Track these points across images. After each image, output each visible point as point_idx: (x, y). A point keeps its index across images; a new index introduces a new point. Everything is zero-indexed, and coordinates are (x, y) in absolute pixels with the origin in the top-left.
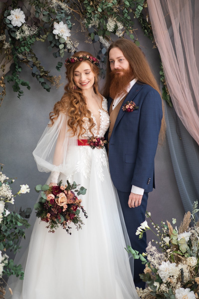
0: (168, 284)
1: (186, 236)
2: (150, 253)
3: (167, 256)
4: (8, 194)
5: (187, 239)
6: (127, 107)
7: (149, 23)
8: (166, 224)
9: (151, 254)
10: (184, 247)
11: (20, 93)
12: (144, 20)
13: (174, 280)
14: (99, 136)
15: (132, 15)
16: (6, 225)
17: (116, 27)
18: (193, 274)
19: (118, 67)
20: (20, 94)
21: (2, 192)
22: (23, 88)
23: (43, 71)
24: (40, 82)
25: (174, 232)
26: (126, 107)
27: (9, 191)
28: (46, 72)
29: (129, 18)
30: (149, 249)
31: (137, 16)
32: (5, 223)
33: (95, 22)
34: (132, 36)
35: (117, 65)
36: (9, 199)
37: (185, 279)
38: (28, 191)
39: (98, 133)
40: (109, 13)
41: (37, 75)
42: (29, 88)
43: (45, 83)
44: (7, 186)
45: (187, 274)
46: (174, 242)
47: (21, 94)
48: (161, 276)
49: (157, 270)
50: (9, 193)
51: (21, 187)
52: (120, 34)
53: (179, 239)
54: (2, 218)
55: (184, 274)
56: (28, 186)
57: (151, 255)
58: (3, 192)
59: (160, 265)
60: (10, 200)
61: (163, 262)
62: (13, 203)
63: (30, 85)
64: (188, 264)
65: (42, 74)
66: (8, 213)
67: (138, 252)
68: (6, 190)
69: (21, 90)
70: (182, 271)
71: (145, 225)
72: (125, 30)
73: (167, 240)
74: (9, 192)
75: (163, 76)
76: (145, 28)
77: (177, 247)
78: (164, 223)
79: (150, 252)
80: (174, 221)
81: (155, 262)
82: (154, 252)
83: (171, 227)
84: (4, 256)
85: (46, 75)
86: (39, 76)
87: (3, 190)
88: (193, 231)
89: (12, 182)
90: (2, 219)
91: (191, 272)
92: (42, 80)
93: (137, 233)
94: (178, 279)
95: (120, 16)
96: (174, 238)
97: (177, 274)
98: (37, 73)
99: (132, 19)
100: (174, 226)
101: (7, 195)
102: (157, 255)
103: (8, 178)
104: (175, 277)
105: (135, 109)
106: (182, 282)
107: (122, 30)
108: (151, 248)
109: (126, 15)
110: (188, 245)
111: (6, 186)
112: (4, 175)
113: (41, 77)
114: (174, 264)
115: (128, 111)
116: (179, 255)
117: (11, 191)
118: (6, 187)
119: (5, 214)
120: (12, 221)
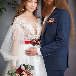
11: (2, 13)
20: (1, 14)
23: (14, 1)
24: (12, 7)
26: (49, 21)
28: (15, 2)
41: (11, 4)
42: (6, 10)
43: (15, 8)
47: (2, 14)
63: (6, 9)
65: (13, 3)
69: (2, 11)
85: (16, 3)
86: (12, 4)
92: (14, 6)
98: (11, 3)
113: (13, 4)
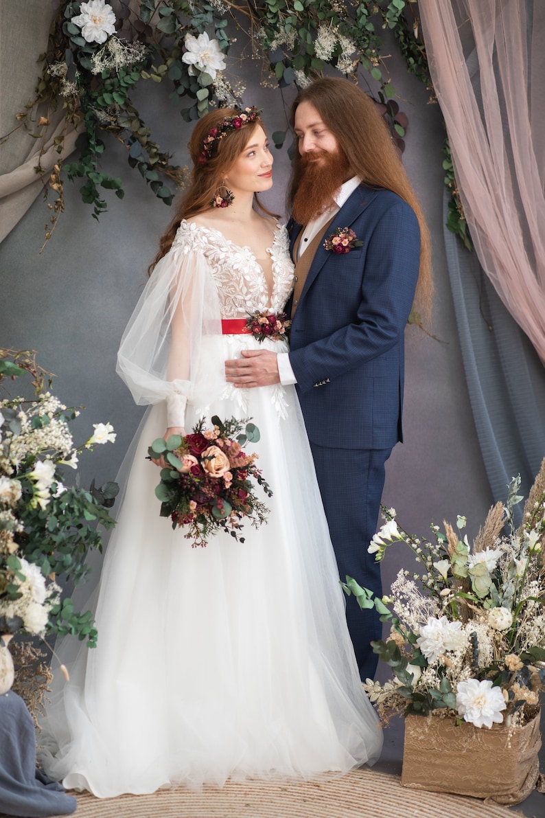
0: (441, 670)
1: (488, 559)
2: (401, 597)
3: (440, 606)
4: (63, 442)
5: (492, 566)
6: (336, 241)
7: (420, 42)
8: (443, 530)
9: (403, 598)
10: (483, 585)
11: (100, 206)
12: (408, 34)
13: (455, 662)
14: (272, 311)
15: (379, 20)
16: (57, 515)
17: (338, 50)
18: (503, 648)
19: (312, 147)
20: (98, 209)
21: (49, 437)
22: (106, 195)
23: (156, 154)
24: (148, 180)
25: (461, 547)
26: (333, 241)
27: (67, 436)
28: (162, 157)
29: (370, 28)
30: (398, 587)
31: (390, 23)
32: (55, 510)
33: (286, 35)
34: (376, 74)
35: (309, 143)
36: (65, 454)
37: (481, 659)
38: (112, 438)
39: (270, 305)
40: (320, 16)
41: (142, 164)
42: (120, 194)
43: (161, 184)
44: (62, 423)
45: (485, 647)
46: (459, 572)
47: (102, 209)
48: (426, 651)
49: (414, 638)
50: (67, 442)
51: (94, 429)
52: (346, 66)
53: (471, 566)
54: (48, 499)
55: (480, 647)
56: (111, 428)
57: (404, 601)
58: (53, 438)
59: (423, 624)
60: (68, 458)
61: (432, 619)
62: (75, 467)
63: (123, 187)
64: (490, 622)
65: (152, 162)
66: (61, 489)
67: (371, 593)
68: (60, 433)
69: (101, 198)
70: (474, 640)
71: (390, 530)
72: (357, 58)
73: (442, 567)
74: (67, 439)
75: (450, 172)
76: (411, 54)
77: (467, 584)
78: (437, 528)
79: (402, 594)
80: (461, 522)
81: (412, 619)
82: (410, 594)
83: (452, 535)
84: (51, 588)
85: (164, 163)
86: (145, 167)
87: (53, 433)
88: (505, 546)
89: (74, 415)
90: (48, 501)
91: (496, 643)
92: (154, 176)
93: (371, 550)
94: (464, 659)
95: (348, 24)
96: (460, 563)
97: (462, 646)
98: (141, 159)
99: (378, 31)
100: (460, 533)
101: (62, 445)
102: (419, 602)
103: (64, 407)
104: (458, 654)
105: (353, 246)
106: (473, 665)
107: (353, 57)
108: (403, 584)
109: (363, 20)
110: (493, 581)
111: (59, 423)
112: (55, 399)
113: (151, 168)
114: (458, 624)
115: (337, 252)
116: (470, 601)
117: (71, 436)
118: (59, 428)
119: (57, 492)
120: (70, 510)
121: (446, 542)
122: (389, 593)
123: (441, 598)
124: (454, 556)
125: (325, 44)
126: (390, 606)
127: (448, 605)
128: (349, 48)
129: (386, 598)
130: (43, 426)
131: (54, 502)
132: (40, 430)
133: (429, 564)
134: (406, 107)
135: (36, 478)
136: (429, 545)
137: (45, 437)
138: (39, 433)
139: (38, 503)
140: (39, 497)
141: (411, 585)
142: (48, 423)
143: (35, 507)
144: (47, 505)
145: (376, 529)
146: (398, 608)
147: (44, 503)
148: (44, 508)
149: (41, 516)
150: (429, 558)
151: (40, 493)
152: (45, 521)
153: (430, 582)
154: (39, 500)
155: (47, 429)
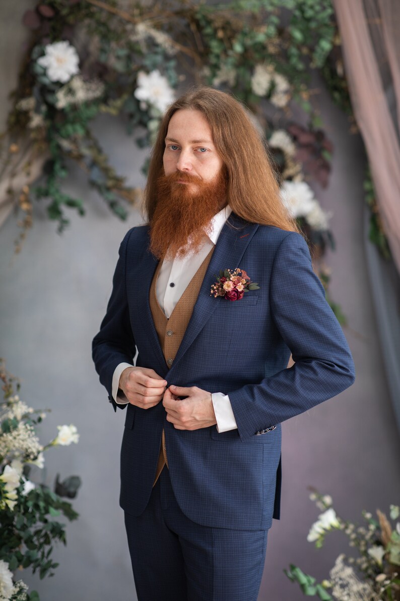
2: (340, 582)
3: (376, 591)
4: (30, 445)
7: (344, 78)
8: (375, 518)
9: (342, 583)
11: (63, 222)
12: (333, 72)
15: (307, 59)
16: (24, 514)
17: (272, 87)
21: (17, 441)
25: (394, 535)
27: (34, 439)
28: (118, 179)
29: (301, 66)
30: (337, 573)
31: (318, 62)
32: (22, 511)
33: (227, 73)
34: (306, 106)
36: (32, 457)
38: (75, 439)
40: (257, 56)
41: (100, 186)
42: (82, 213)
44: (29, 428)
46: (394, 559)
47: (65, 226)
50: (33, 444)
51: (58, 431)
52: (280, 100)
54: (16, 500)
56: (74, 429)
57: (343, 586)
58: (21, 442)
60: (35, 458)
62: (41, 466)
63: (84, 207)
65: (109, 184)
66: (29, 487)
67: (313, 580)
68: (27, 436)
69: (65, 216)
71: (329, 519)
72: (293, 93)
73: (377, 553)
74: (33, 442)
75: (372, 192)
76: (336, 88)
78: (369, 515)
79: (341, 579)
80: (395, 513)
82: (348, 579)
83: (386, 524)
84: (18, 585)
86: (104, 188)
87: (21, 437)
89: (40, 420)
90: (16, 503)
92: (112, 196)
93: (312, 537)
95: (282, 63)
96: (395, 552)
98: (99, 182)
99: (307, 70)
100: (393, 522)
101: (30, 448)
102: (357, 587)
103: (31, 410)
107: (286, 92)
108: (341, 570)
109: (294, 60)
111: (26, 428)
112: (22, 404)
113: (108, 189)
117: (38, 439)
118: (26, 432)
119: (23, 489)
120: (36, 506)
121: (378, 528)
122: (328, 578)
123: (376, 583)
124: (389, 545)
125: (261, 81)
126: (329, 590)
127: (385, 592)
128: (282, 84)
129: (326, 583)
130: (11, 430)
131: (22, 501)
132: (8, 434)
133: (363, 548)
134: (332, 135)
135: (4, 481)
136: (362, 530)
137: (13, 440)
138: (8, 437)
139: (7, 505)
140: (7, 498)
141: (349, 571)
142: (15, 427)
143: (3, 508)
144: (16, 506)
145: (316, 519)
146: (337, 592)
147: (12, 505)
148: (12, 509)
149: (9, 515)
150: (363, 543)
151: (8, 495)
152: (13, 519)
153: (364, 566)
154: (8, 501)
155: (15, 433)
